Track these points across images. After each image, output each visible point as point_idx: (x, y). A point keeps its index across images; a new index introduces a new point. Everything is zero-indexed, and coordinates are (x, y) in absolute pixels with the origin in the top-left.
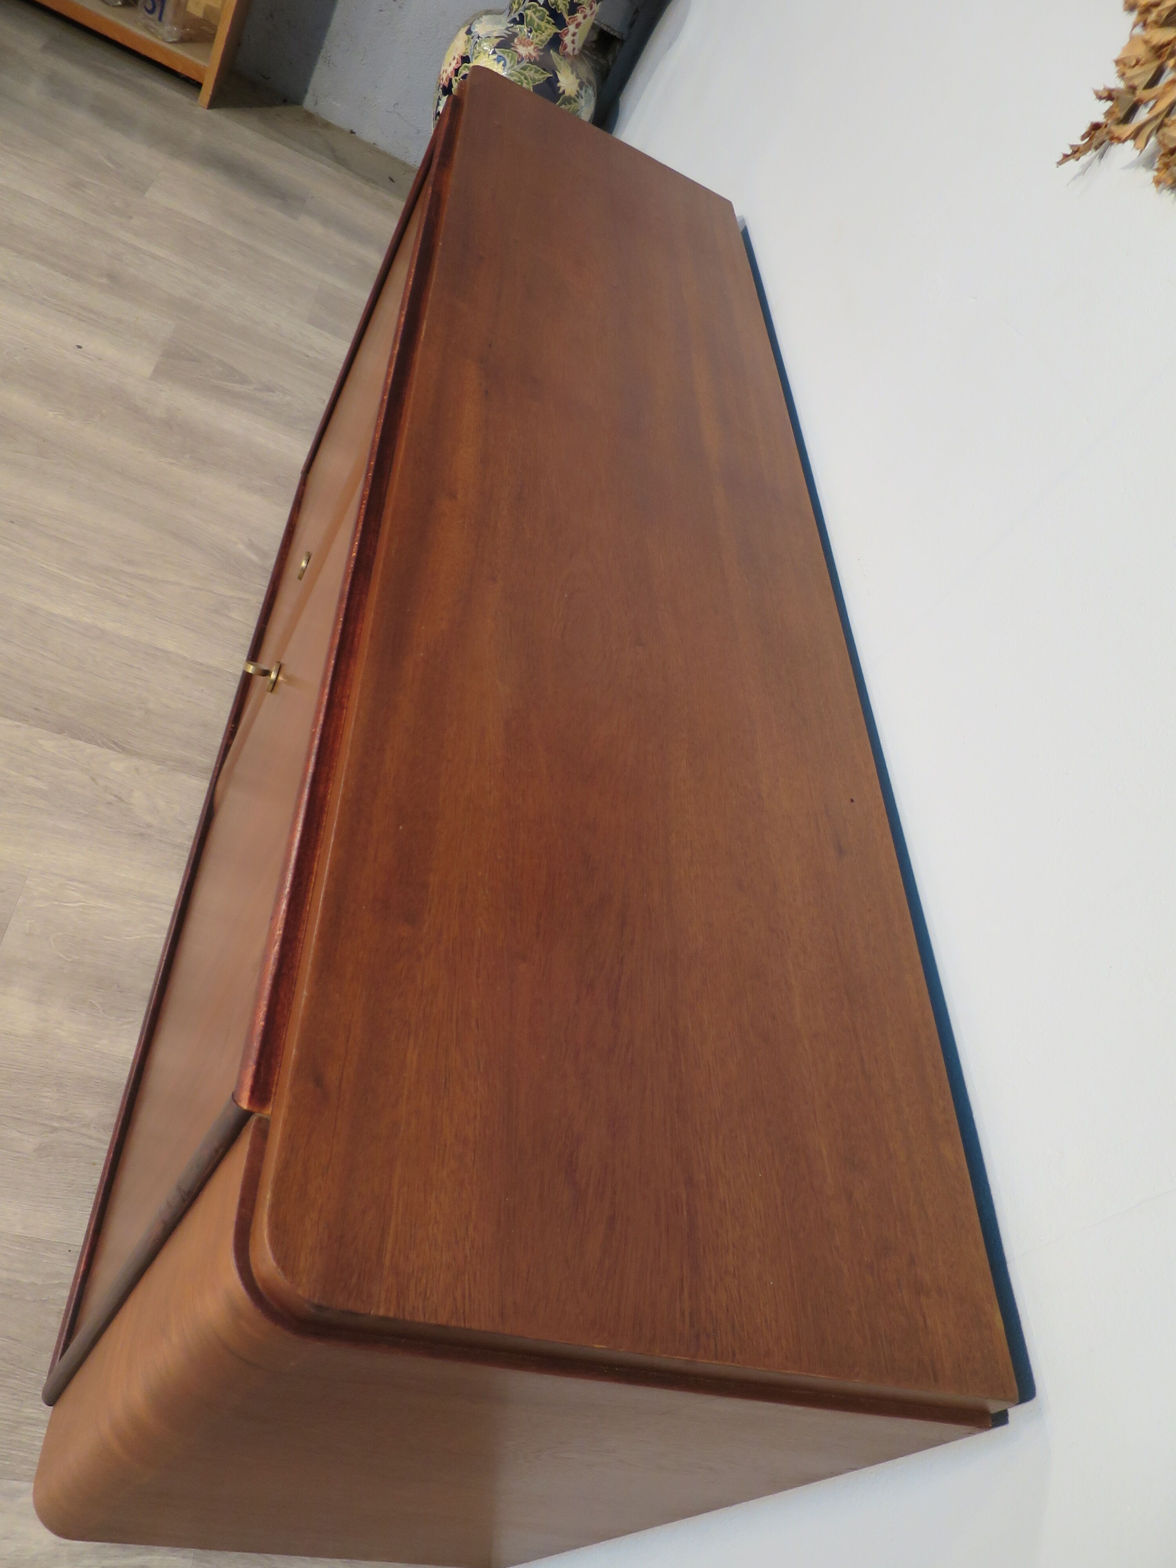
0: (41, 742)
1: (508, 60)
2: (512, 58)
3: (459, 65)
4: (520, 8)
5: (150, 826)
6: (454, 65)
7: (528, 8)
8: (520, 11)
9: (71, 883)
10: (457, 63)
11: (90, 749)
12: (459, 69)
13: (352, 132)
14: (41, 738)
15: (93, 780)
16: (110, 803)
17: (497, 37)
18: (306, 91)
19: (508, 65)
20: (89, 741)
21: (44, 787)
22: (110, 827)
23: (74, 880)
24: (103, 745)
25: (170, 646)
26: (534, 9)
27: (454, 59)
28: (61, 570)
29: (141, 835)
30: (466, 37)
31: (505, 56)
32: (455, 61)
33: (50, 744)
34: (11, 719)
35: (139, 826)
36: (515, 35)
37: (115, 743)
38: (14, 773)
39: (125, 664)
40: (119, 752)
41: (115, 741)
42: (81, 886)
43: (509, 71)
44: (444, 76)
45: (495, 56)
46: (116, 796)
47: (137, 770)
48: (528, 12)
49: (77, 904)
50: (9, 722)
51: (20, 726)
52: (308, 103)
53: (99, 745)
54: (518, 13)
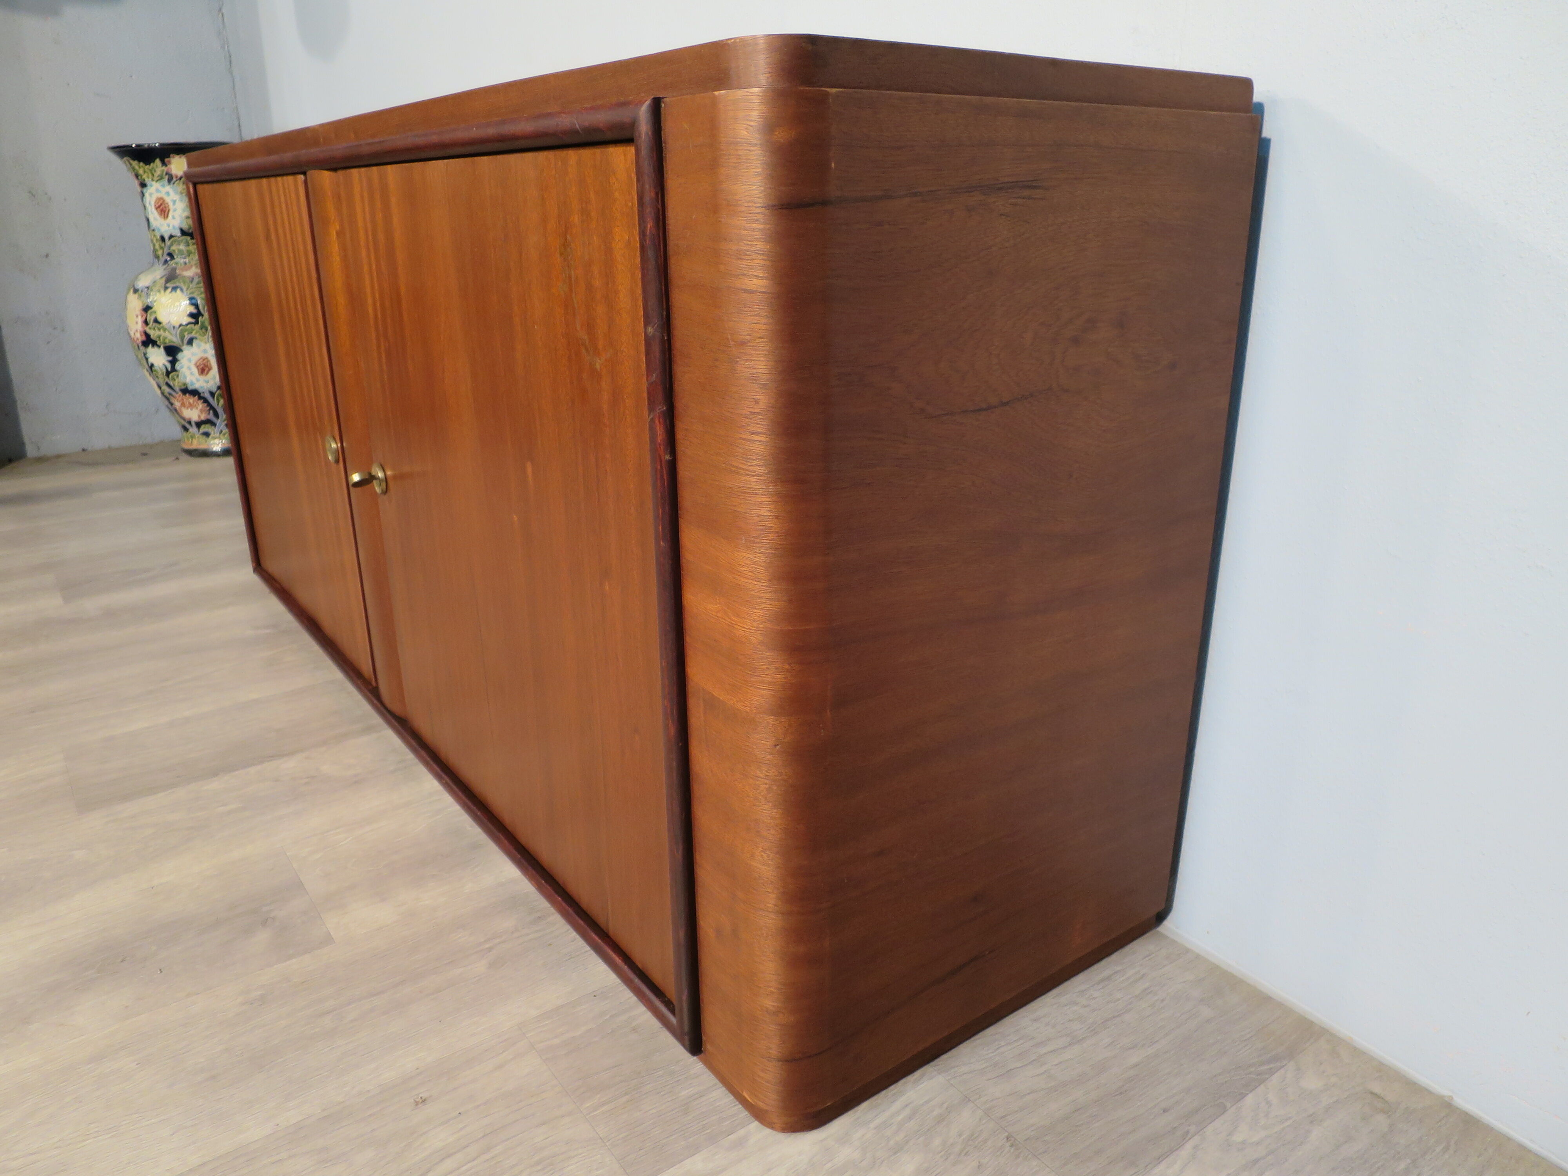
1: (182, 285)
2: (184, 283)
3: (144, 317)
4: (165, 250)
6: (140, 320)
7: (172, 244)
8: (166, 251)
10: (142, 316)
12: (146, 319)
13: (84, 450)
17: (162, 278)
18: (23, 444)
19: (185, 289)
26: (176, 243)
27: (137, 316)
30: (136, 296)
31: (178, 284)
32: (140, 317)
36: (174, 269)
43: (189, 292)
44: (138, 335)
45: (170, 290)
48: (174, 248)
52: (31, 451)
54: (165, 254)
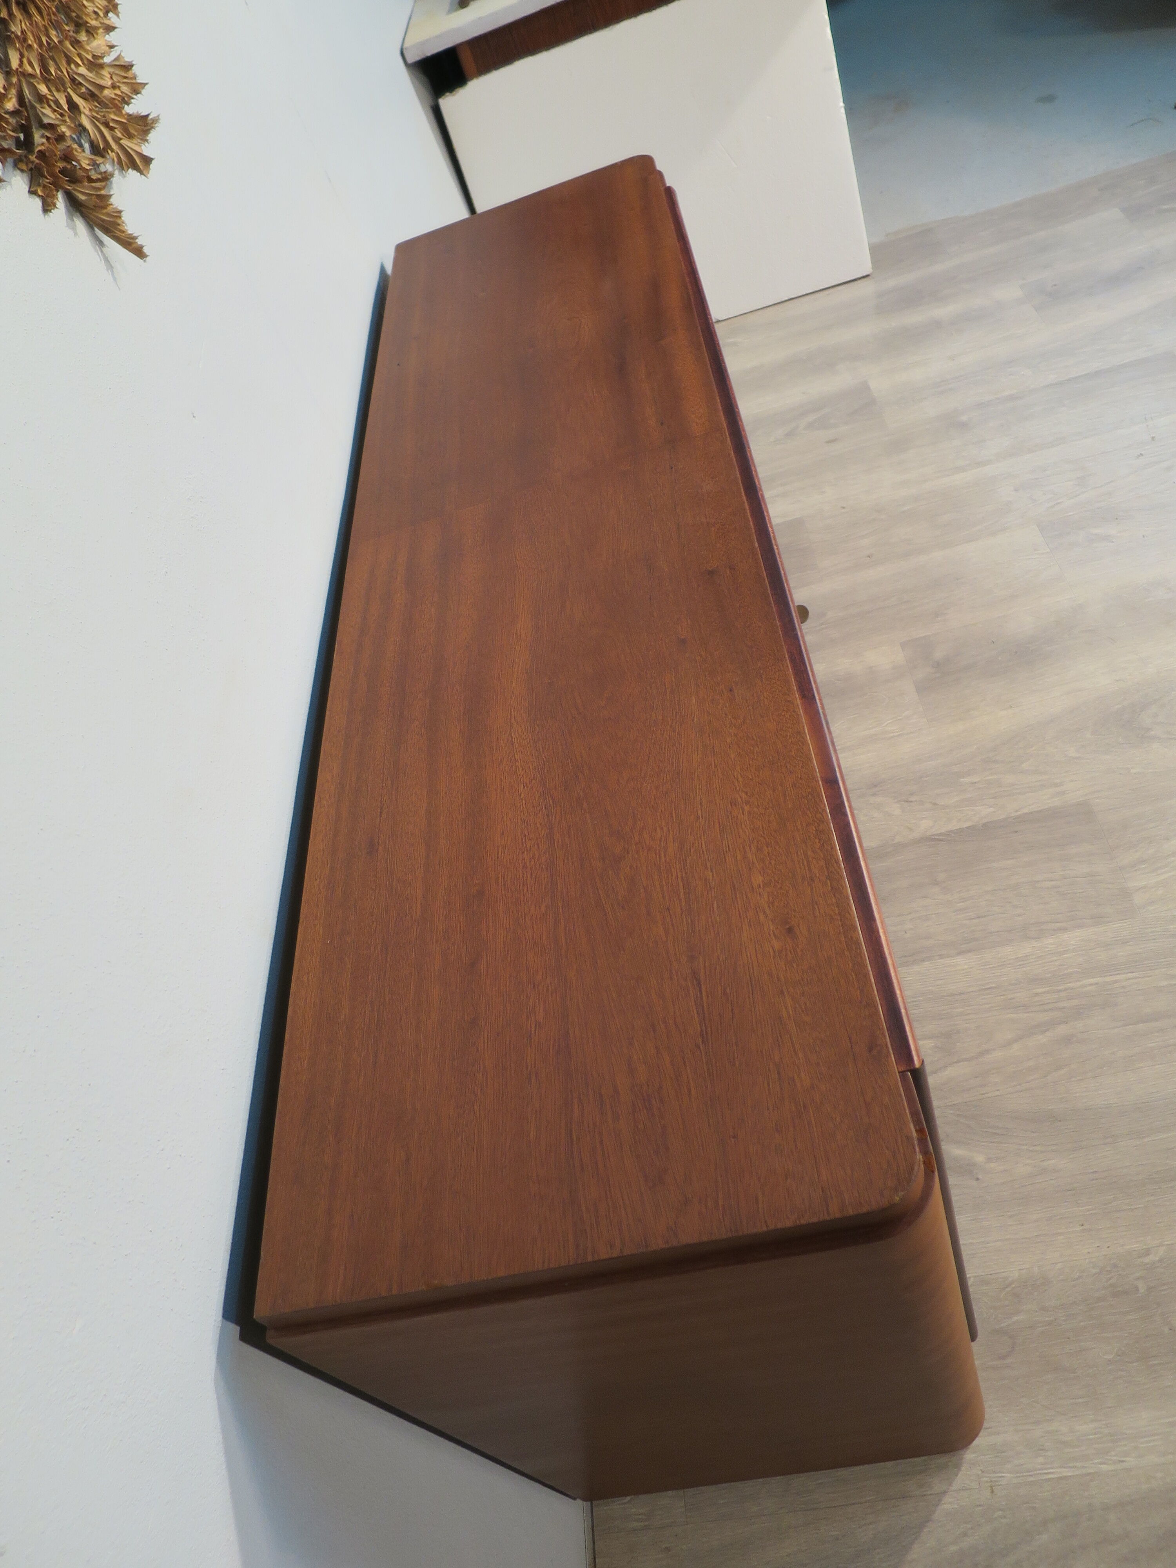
0: (992, 810)
5: (874, 795)
9: (899, 733)
11: (954, 826)
14: (994, 812)
15: (935, 804)
16: (912, 794)
20: (961, 830)
21: (963, 780)
22: (899, 779)
23: (898, 735)
24: (948, 833)
25: (962, 962)
28: (1116, 982)
29: (876, 786)
33: (984, 812)
34: (1026, 814)
35: (881, 791)
37: (941, 840)
38: (990, 778)
39: (985, 916)
40: (933, 835)
41: (942, 842)
42: (892, 735)
46: (911, 801)
47: (910, 829)
49: (886, 723)
50: (1025, 811)
51: (1016, 812)
53: (951, 831)
